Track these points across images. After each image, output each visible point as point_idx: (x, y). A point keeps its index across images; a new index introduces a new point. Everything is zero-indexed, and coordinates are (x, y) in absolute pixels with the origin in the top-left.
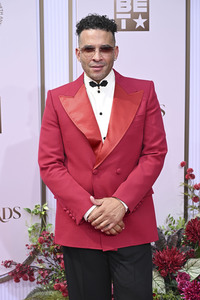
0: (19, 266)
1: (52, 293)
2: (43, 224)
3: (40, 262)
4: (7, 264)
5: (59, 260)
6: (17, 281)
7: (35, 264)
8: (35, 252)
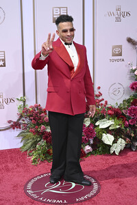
0: (14, 123)
1: (29, 133)
2: (24, 105)
3: (23, 120)
4: (9, 122)
5: (31, 120)
6: (14, 129)
7: (21, 121)
8: (21, 116)
